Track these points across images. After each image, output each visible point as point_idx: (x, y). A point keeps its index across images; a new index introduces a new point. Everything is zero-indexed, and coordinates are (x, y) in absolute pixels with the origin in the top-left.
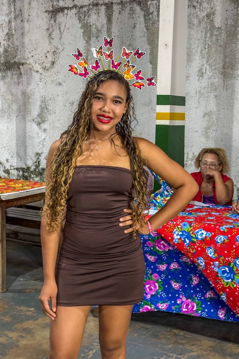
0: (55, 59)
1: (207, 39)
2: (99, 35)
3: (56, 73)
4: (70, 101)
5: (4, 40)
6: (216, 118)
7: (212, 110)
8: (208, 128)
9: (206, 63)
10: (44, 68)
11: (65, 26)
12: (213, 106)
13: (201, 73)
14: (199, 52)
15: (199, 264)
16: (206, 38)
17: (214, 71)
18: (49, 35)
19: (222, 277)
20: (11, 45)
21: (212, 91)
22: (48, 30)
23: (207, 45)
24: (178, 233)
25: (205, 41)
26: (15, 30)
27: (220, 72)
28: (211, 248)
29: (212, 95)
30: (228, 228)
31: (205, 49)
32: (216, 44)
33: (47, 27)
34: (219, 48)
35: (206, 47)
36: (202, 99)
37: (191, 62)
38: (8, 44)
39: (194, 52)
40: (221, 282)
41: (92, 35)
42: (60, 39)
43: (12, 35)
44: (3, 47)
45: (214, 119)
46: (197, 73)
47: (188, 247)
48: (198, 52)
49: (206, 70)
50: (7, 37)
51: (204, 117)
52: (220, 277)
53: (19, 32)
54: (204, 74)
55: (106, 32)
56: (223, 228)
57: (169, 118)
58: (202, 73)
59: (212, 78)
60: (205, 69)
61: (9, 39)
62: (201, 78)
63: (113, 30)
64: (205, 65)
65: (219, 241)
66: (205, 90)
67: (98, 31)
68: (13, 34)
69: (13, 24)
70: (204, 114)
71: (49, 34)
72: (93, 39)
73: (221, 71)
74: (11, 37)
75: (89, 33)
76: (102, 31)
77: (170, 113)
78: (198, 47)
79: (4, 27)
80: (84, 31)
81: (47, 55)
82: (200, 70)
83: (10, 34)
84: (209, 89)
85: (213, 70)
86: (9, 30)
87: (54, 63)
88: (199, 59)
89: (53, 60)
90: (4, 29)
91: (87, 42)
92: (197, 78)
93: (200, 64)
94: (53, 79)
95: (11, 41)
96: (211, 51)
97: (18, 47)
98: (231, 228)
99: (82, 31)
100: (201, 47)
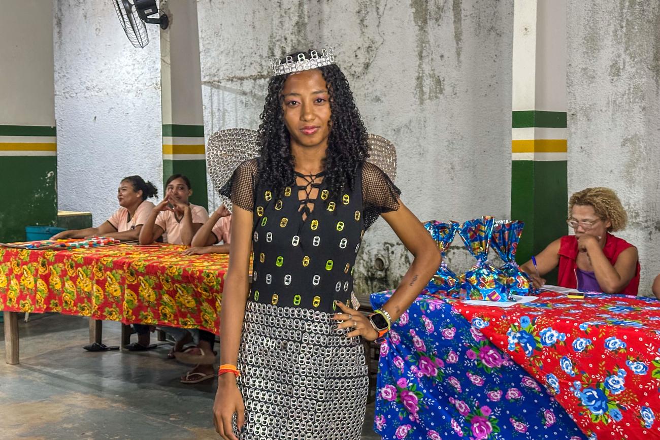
0: (369, 59)
1: (625, 11)
2: (440, 15)
3: (372, 82)
4: (394, 127)
5: (292, 34)
6: (645, 147)
7: (638, 133)
8: (631, 165)
9: (625, 51)
10: (353, 75)
11: (386, 5)
12: (639, 125)
13: (616, 70)
14: (611, 34)
15: (550, 386)
16: (622, 9)
17: (639, 66)
18: (361, 21)
19: (588, 407)
20: (303, 41)
21: (637, 100)
22: (359, 12)
23: (625, 21)
24: (515, 335)
25: (621, 15)
26: (309, 17)
27: (649, 67)
28: (568, 360)
29: (636, 108)
30: (592, 326)
31: (622, 27)
32: (640, 18)
33: (357, 9)
34: (646, 25)
35: (624, 24)
36: (618, 114)
37: (597, 51)
38: (298, 40)
39: (603, 34)
40: (586, 414)
41: (428, 17)
42: (378, 26)
43: (304, 25)
44: (290, 45)
45: (641, 150)
46: (609, 71)
47: (531, 357)
48: (609, 34)
49: (624, 63)
50: (296, 28)
51: (623, 145)
52: (584, 406)
53: (315, 19)
54: (621, 71)
55: (451, 11)
56: (585, 326)
57: (533, 149)
58: (618, 70)
59: (635, 78)
60: (622, 62)
61: (299, 31)
62: (615, 78)
63: (463, 6)
64: (623, 56)
65: (579, 348)
66: (624, 99)
67: (439, 8)
68: (306, 24)
69: (306, 7)
70: (622, 140)
71: (361, 19)
72: (431, 23)
73: (651, 65)
74: (302, 28)
75: (424, 13)
76: (445, 8)
77: (536, 141)
78: (609, 25)
79: (292, 13)
80: (417, 10)
81: (358, 53)
82: (614, 65)
83: (300, 24)
84: (631, 97)
85: (637, 63)
86: (300, 17)
87: (368, 66)
88: (612, 45)
89: (367, 61)
90: (292, 15)
91: (422, 28)
92: (609, 78)
93: (614, 54)
94: (366, 92)
95: (302, 34)
96: (632, 30)
97: (313, 43)
98: (597, 326)
99: (414, 10)
100: (615, 26)
